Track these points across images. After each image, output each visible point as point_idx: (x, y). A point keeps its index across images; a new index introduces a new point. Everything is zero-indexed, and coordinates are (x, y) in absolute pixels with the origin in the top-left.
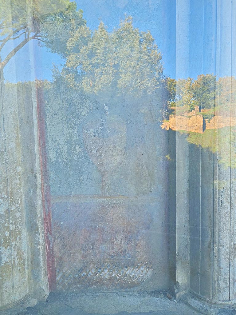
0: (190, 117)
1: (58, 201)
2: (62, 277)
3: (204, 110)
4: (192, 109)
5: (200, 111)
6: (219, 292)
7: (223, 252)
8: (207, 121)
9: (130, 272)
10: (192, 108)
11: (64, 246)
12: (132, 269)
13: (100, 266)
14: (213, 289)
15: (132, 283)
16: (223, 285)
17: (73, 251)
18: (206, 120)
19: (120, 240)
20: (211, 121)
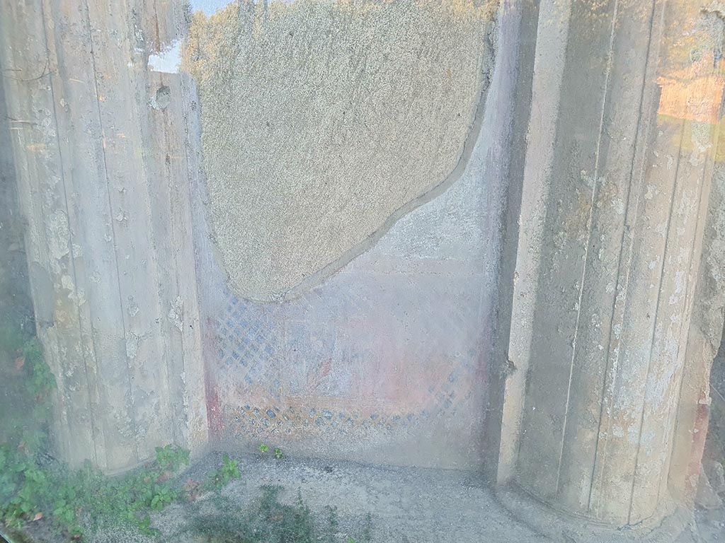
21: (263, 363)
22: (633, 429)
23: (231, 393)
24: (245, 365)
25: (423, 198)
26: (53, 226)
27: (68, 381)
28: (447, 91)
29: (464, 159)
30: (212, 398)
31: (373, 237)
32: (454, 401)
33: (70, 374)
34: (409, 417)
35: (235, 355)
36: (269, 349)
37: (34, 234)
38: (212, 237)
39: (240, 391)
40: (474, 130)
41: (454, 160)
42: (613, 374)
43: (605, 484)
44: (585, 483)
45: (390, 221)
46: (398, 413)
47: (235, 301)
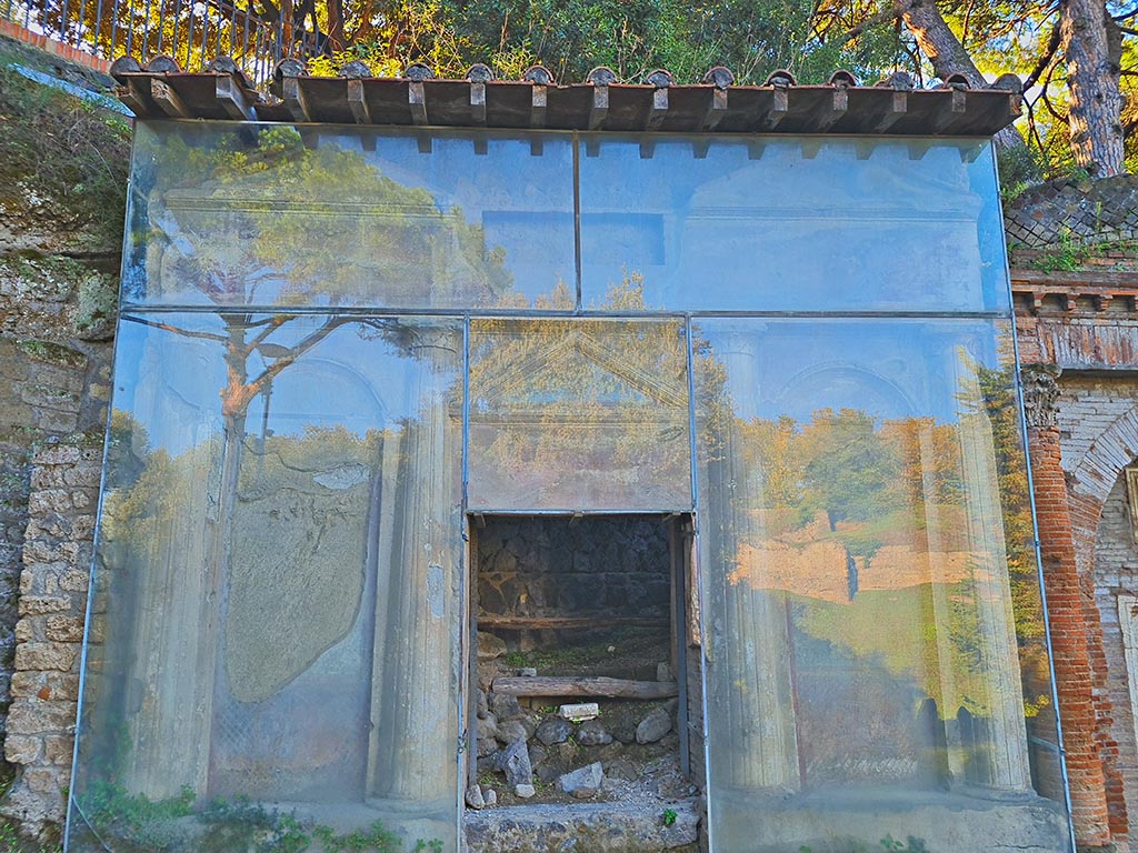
0: (801, 546)
1: (805, 674)
2: (813, 769)
3: (844, 525)
4: (806, 520)
5: (833, 529)
6: (999, 775)
7: (997, 728)
8: (859, 562)
9: (890, 764)
10: (805, 515)
11: (814, 728)
12: (893, 760)
13: (856, 755)
14: (992, 772)
15: (896, 778)
16: (1002, 766)
17: (824, 735)
18: (856, 558)
19: (877, 725)
20: (874, 562)
21: (244, 740)
22: (419, 746)
23: (224, 761)
24: (234, 741)
25: (335, 642)
26: (152, 658)
27: (140, 743)
28: (346, 593)
29: (353, 624)
30: (212, 765)
31: (309, 664)
32: (348, 755)
33: (142, 739)
34: (324, 767)
35: (229, 736)
36: (249, 730)
37: (139, 664)
38: (225, 668)
39: (229, 759)
40: (357, 610)
41: (348, 624)
42: (409, 718)
43: (409, 776)
44: (400, 779)
45: (318, 655)
46: (317, 765)
47: (233, 703)
